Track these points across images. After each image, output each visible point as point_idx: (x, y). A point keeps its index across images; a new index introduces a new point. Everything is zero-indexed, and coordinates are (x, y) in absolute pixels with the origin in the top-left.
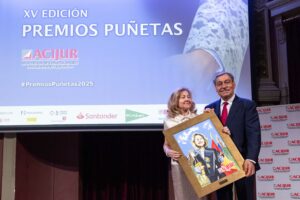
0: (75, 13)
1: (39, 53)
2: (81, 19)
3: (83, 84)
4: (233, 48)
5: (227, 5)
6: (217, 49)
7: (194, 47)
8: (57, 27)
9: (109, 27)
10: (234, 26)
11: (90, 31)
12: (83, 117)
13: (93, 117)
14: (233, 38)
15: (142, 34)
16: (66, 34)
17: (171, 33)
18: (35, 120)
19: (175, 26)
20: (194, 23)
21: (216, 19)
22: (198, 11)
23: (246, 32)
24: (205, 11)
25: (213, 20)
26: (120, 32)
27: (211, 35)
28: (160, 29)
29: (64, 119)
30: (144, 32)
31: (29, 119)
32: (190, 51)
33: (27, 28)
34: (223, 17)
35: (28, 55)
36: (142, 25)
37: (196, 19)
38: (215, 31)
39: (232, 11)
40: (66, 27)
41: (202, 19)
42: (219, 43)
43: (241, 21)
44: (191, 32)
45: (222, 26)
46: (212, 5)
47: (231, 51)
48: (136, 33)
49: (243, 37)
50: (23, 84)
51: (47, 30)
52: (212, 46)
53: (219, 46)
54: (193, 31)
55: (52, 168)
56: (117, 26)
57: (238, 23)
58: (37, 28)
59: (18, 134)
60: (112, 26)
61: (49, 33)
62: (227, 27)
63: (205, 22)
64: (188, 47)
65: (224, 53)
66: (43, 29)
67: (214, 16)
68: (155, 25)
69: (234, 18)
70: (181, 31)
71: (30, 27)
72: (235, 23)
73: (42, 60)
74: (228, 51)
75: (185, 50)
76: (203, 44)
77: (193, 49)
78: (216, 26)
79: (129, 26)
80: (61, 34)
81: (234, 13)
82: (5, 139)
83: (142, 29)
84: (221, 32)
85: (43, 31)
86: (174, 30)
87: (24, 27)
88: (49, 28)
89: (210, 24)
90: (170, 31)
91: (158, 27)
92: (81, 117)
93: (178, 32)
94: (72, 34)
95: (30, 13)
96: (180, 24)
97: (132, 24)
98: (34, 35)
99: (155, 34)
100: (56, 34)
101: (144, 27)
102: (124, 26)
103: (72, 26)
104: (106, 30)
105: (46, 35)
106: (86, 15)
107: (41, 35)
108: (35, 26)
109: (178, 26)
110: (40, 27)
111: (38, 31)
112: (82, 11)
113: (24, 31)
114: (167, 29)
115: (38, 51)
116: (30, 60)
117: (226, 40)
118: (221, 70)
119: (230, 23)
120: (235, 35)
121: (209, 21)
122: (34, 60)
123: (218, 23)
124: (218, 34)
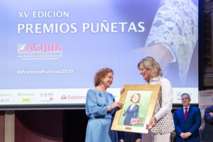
0: (59, 14)
1: (31, 47)
2: (64, 19)
3: (66, 71)
4: (185, 42)
5: (181, 8)
7: (154, 41)
8: (45, 25)
10: (186, 24)
11: (71, 29)
12: (65, 98)
13: (73, 98)
14: (185, 35)
15: (112, 31)
16: (52, 31)
17: (136, 31)
18: (28, 100)
20: (154, 22)
21: (173, 19)
22: (158, 12)
23: (196, 29)
24: (163, 12)
25: (169, 20)
26: (95, 29)
27: (168, 32)
28: (127, 27)
29: (51, 99)
30: (114, 29)
31: (24, 100)
32: (150, 45)
33: (21, 27)
35: (22, 48)
36: (112, 24)
37: (156, 19)
38: (171, 29)
39: (185, 12)
40: (52, 25)
41: (160, 19)
42: (174, 38)
43: (192, 21)
44: (152, 29)
45: (177, 24)
46: (169, 7)
47: (184, 45)
48: (107, 30)
49: (193, 33)
50: (19, 72)
51: (37, 28)
52: (168, 41)
54: (154, 28)
55: (43, 139)
56: (92, 24)
57: (190, 22)
58: (29, 26)
59: (16, 112)
60: (88, 25)
61: (38, 30)
62: (180, 25)
63: (163, 21)
64: (149, 42)
65: (177, 47)
66: (34, 27)
67: (170, 16)
68: (123, 24)
69: (186, 17)
70: (143, 29)
71: (23, 25)
72: (187, 22)
73: (34, 52)
75: (147, 44)
76: (161, 40)
77: (153, 43)
79: (102, 25)
80: (48, 31)
81: (186, 14)
82: (6, 115)
83: (113, 27)
84: (175, 29)
85: (34, 29)
86: (138, 28)
87: (19, 26)
88: (38, 26)
89: (167, 23)
90: (135, 29)
92: (64, 98)
93: (141, 29)
94: (57, 31)
95: (23, 14)
96: (143, 23)
97: (104, 23)
98: (27, 32)
99: (123, 31)
100: (44, 32)
101: (114, 25)
102: (98, 24)
103: (57, 25)
104: (84, 28)
105: (36, 32)
106: (67, 16)
107: (32, 32)
108: (27, 25)
109: (141, 24)
110: (32, 26)
111: (30, 29)
112: (65, 12)
113: (19, 29)
114: (132, 27)
115: (30, 45)
116: (24, 52)
117: (180, 36)
118: (175, 61)
119: (183, 22)
120: (187, 32)
121: (166, 20)
122: (28, 52)
123: (173, 22)
124: (173, 31)
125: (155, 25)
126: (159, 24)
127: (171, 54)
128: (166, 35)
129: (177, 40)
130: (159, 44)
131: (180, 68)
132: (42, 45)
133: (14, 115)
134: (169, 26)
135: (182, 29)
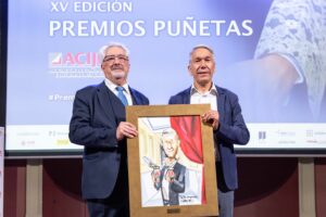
0: (117, 7)
1: (71, 58)
2: (124, 14)
4: (316, 52)
6: (296, 54)
7: (267, 51)
8: (94, 24)
9: (160, 25)
10: (317, 25)
11: (135, 30)
14: (317, 41)
15: (202, 33)
16: (105, 34)
17: (239, 34)
19: (244, 24)
20: (267, 21)
21: (296, 17)
22: (273, 6)
24: (282, 6)
25: (291, 17)
26: (174, 31)
27: (289, 36)
28: (224, 27)
30: (205, 31)
31: (59, 142)
32: (262, 57)
33: (55, 25)
34: (303, 13)
35: (57, 60)
36: (202, 23)
37: (270, 16)
38: (294, 31)
39: (315, 6)
40: (105, 24)
42: (298, 46)
44: (263, 32)
45: (303, 25)
48: (194, 33)
50: (51, 98)
51: (80, 28)
52: (290, 50)
53: (300, 50)
54: (267, 30)
56: (169, 23)
58: (68, 25)
59: (45, 160)
60: (163, 24)
61: (83, 31)
62: (308, 26)
63: (281, 20)
64: (259, 51)
65: (305, 59)
66: (76, 26)
67: (292, 12)
68: (218, 23)
69: (318, 14)
70: (251, 31)
71: (59, 24)
72: (319, 21)
73: (75, 66)
74: (309, 57)
75: (256, 56)
76: (279, 48)
77: (266, 54)
78: (295, 25)
79: (186, 24)
80: (99, 32)
82: (28, 167)
83: (202, 28)
84: (301, 32)
85: (75, 29)
86: (243, 30)
87: (52, 23)
88: (83, 25)
89: (288, 22)
90: (237, 30)
91: (221, 24)
93: (247, 31)
94: (112, 34)
95: (58, 6)
96: (250, 22)
97: (188, 21)
98: (65, 34)
99: (218, 33)
100: (92, 34)
101: (204, 25)
102: (178, 23)
103: (112, 23)
104: (157, 29)
105: (80, 34)
106: (130, 9)
107: (73, 34)
108: (65, 23)
109: (248, 24)
110: (72, 24)
111: (69, 29)
112: (125, 4)
113: (52, 29)
114: (233, 28)
115: (69, 55)
116: (60, 66)
117: (308, 43)
118: (301, 81)
119: (313, 21)
120: (319, 37)
121: (286, 18)
122: (65, 66)
123: (297, 20)
124: (297, 35)
125: (269, 25)
126: (274, 23)
127: (294, 69)
128: (286, 41)
129: (304, 48)
130: (276, 54)
131: (310, 92)
132: (88, 55)
133: (41, 166)
134: (292, 27)
135: (312, 31)
